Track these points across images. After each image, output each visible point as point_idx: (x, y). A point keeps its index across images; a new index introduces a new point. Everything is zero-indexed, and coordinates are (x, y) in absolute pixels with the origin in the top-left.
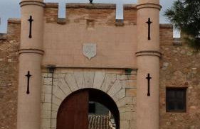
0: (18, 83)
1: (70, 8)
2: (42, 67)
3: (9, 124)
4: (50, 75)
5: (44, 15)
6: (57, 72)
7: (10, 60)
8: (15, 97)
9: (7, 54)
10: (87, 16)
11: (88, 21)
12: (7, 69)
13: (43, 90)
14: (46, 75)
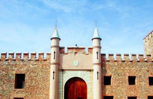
0: (50, 75)
1: (69, 48)
2: (59, 70)
3: (47, 90)
4: (62, 72)
5: (60, 51)
6: (64, 71)
7: (47, 67)
8: (49, 81)
9: (46, 65)
10: (75, 51)
11: (75, 53)
12: (47, 70)
13: (59, 78)
14: (60, 72)
